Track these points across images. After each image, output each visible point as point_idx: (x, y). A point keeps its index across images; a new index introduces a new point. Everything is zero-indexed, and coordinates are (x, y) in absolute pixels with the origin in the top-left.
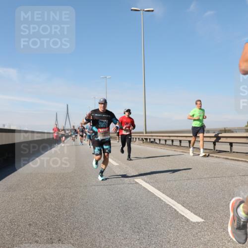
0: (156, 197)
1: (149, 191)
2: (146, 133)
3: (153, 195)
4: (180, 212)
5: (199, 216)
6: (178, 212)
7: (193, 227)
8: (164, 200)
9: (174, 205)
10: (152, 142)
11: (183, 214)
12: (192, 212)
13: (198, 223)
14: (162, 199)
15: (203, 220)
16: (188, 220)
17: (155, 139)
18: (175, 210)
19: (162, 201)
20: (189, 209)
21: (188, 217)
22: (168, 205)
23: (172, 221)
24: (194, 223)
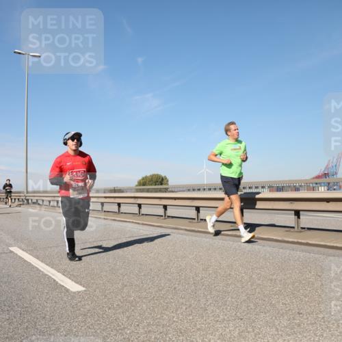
0: (34, 267)
1: (25, 261)
2: (27, 192)
3: (30, 264)
4: (59, 282)
5: (81, 285)
6: (57, 283)
7: (73, 297)
8: (42, 270)
9: (53, 275)
10: (34, 203)
11: (62, 284)
12: (72, 280)
13: (79, 292)
14: (40, 268)
15: (84, 289)
16: (67, 290)
17: (37, 201)
18: (54, 280)
19: (40, 271)
20: (70, 278)
21: (68, 287)
22: (46, 275)
23: (50, 292)
24: (75, 293)
